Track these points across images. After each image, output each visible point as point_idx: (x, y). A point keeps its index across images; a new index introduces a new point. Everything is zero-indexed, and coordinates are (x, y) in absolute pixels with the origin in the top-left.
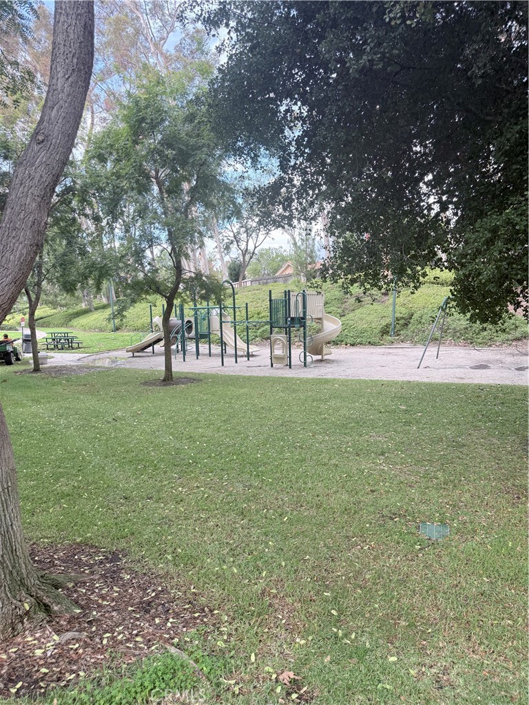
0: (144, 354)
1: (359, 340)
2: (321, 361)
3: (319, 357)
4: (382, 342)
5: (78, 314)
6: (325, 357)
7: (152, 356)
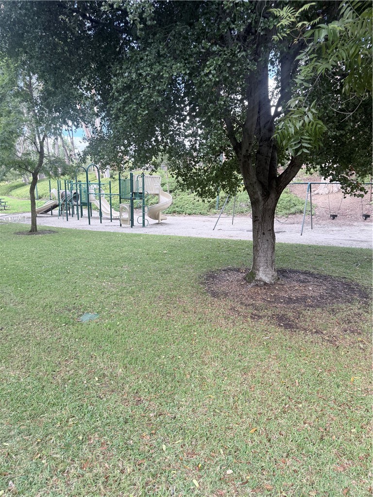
0: (46, 215)
1: (194, 211)
2: (158, 224)
3: (157, 221)
4: (208, 213)
5: (17, 187)
6: (161, 222)
7: (50, 217)
